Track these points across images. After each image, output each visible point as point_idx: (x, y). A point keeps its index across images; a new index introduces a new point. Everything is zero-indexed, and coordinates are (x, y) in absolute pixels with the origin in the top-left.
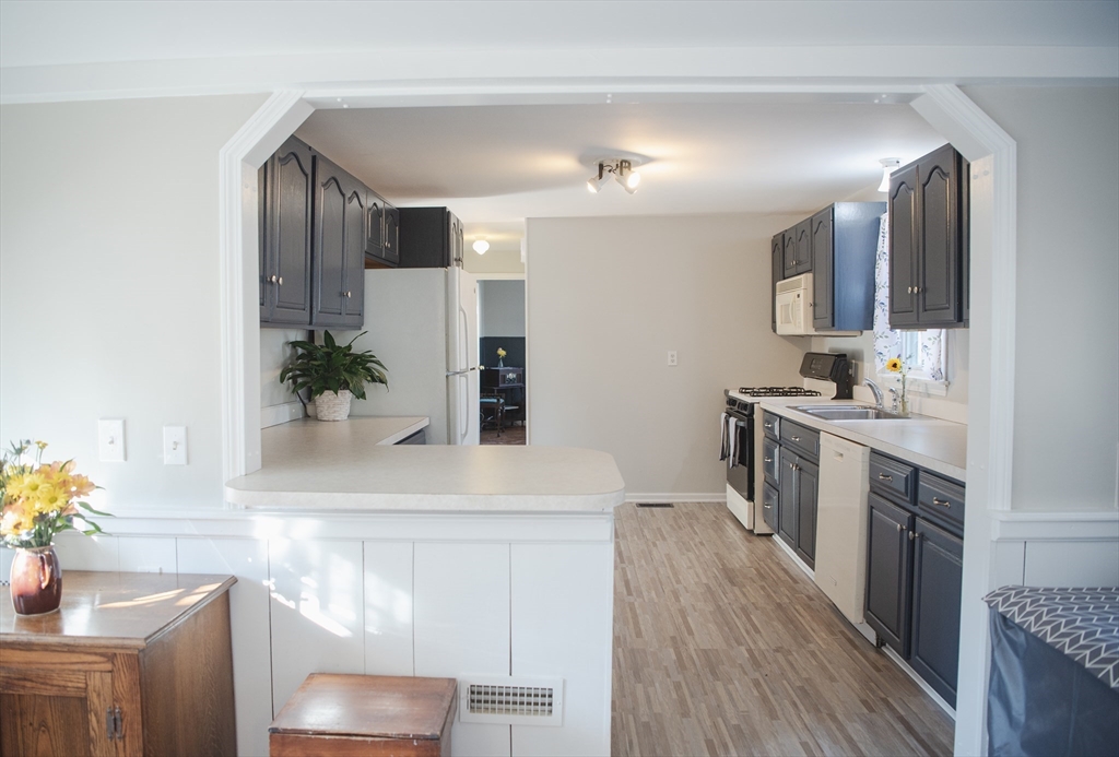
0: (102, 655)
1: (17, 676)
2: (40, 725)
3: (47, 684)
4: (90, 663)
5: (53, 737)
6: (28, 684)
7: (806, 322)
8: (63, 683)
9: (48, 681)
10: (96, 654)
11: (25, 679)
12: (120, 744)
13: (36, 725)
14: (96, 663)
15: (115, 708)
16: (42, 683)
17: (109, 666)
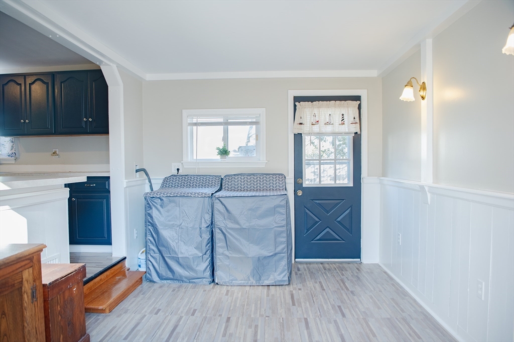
0: (28, 260)
2: (2, 315)
3: (7, 287)
4: (23, 266)
8: (13, 283)
10: (26, 260)
12: (37, 303)
14: (26, 265)
15: (34, 285)
17: (31, 264)
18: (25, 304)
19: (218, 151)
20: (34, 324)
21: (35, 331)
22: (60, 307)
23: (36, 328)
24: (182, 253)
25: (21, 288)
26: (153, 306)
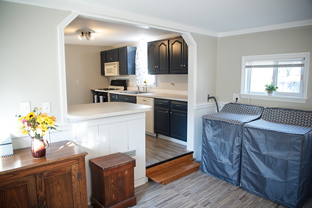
0: (75, 160)
1: (51, 172)
2: (58, 184)
3: (60, 172)
4: (72, 163)
5: (61, 186)
6: (54, 174)
7: (117, 73)
8: (65, 170)
9: (60, 171)
10: (74, 160)
11: (53, 173)
12: (81, 181)
13: (56, 184)
14: (74, 162)
15: (79, 172)
16: (59, 172)
17: (78, 162)
18: (73, 181)
19: (266, 87)
20: (79, 190)
21: (79, 193)
22: (114, 181)
23: (80, 192)
24: (220, 160)
25: (71, 172)
26: (189, 190)
